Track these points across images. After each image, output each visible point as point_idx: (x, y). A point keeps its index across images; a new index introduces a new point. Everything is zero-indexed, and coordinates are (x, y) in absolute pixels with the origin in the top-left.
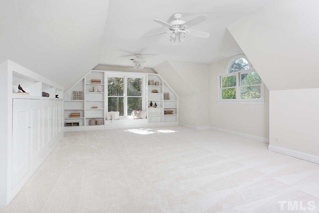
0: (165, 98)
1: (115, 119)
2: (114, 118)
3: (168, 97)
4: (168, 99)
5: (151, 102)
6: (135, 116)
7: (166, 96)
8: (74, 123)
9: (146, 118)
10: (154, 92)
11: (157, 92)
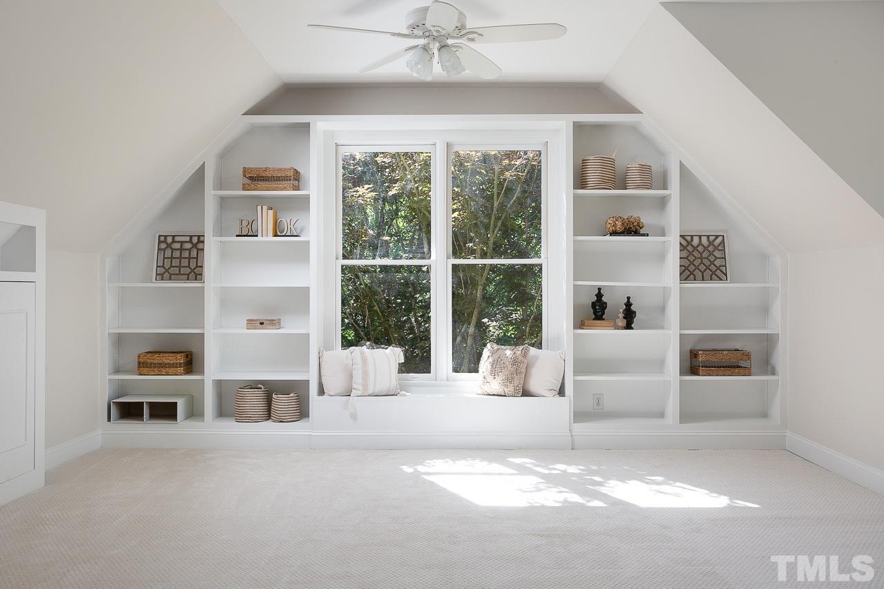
0: (697, 268)
1: (370, 391)
2: (365, 386)
3: (718, 263)
4: (714, 273)
5: (599, 295)
6: (490, 378)
7: (705, 255)
8: (152, 405)
9: (561, 392)
10: (614, 233)
11: (636, 233)
